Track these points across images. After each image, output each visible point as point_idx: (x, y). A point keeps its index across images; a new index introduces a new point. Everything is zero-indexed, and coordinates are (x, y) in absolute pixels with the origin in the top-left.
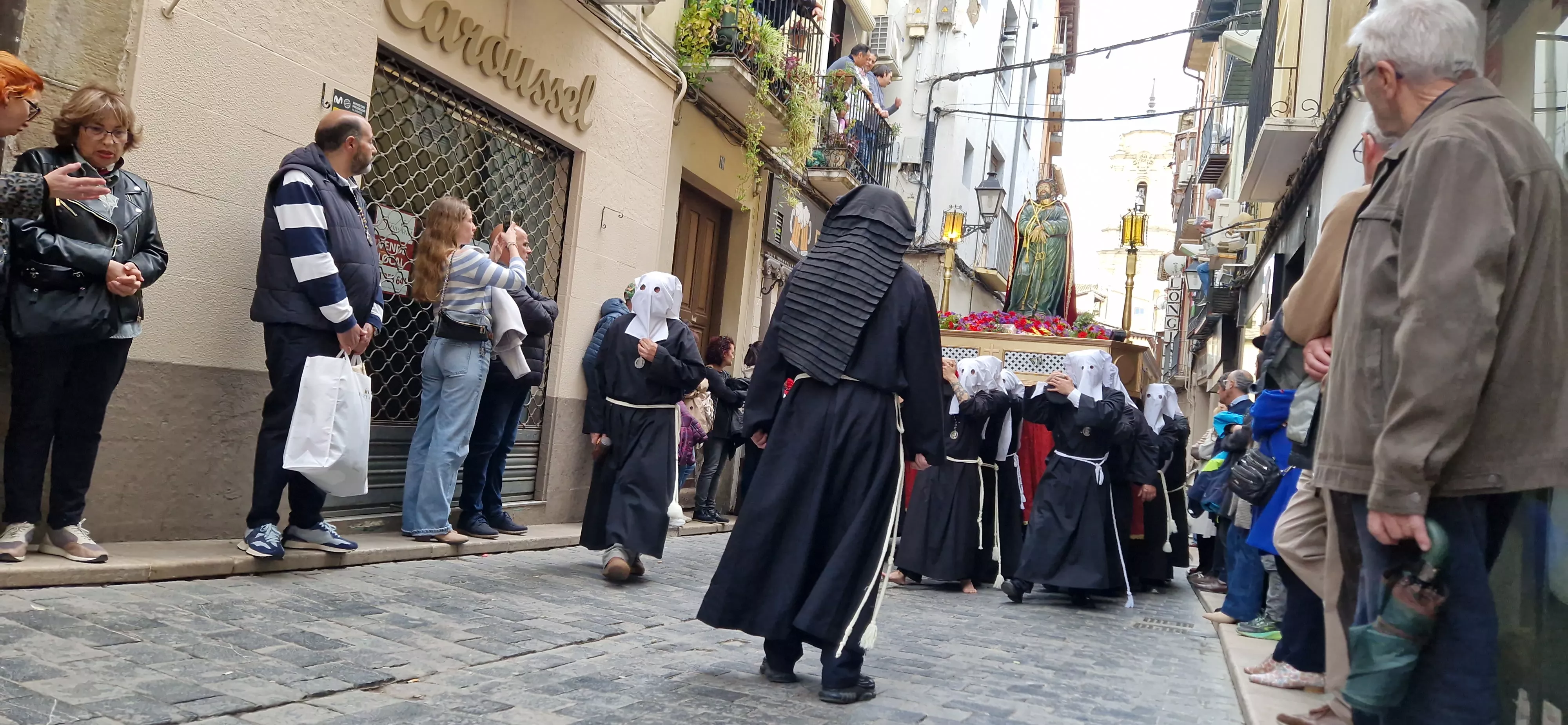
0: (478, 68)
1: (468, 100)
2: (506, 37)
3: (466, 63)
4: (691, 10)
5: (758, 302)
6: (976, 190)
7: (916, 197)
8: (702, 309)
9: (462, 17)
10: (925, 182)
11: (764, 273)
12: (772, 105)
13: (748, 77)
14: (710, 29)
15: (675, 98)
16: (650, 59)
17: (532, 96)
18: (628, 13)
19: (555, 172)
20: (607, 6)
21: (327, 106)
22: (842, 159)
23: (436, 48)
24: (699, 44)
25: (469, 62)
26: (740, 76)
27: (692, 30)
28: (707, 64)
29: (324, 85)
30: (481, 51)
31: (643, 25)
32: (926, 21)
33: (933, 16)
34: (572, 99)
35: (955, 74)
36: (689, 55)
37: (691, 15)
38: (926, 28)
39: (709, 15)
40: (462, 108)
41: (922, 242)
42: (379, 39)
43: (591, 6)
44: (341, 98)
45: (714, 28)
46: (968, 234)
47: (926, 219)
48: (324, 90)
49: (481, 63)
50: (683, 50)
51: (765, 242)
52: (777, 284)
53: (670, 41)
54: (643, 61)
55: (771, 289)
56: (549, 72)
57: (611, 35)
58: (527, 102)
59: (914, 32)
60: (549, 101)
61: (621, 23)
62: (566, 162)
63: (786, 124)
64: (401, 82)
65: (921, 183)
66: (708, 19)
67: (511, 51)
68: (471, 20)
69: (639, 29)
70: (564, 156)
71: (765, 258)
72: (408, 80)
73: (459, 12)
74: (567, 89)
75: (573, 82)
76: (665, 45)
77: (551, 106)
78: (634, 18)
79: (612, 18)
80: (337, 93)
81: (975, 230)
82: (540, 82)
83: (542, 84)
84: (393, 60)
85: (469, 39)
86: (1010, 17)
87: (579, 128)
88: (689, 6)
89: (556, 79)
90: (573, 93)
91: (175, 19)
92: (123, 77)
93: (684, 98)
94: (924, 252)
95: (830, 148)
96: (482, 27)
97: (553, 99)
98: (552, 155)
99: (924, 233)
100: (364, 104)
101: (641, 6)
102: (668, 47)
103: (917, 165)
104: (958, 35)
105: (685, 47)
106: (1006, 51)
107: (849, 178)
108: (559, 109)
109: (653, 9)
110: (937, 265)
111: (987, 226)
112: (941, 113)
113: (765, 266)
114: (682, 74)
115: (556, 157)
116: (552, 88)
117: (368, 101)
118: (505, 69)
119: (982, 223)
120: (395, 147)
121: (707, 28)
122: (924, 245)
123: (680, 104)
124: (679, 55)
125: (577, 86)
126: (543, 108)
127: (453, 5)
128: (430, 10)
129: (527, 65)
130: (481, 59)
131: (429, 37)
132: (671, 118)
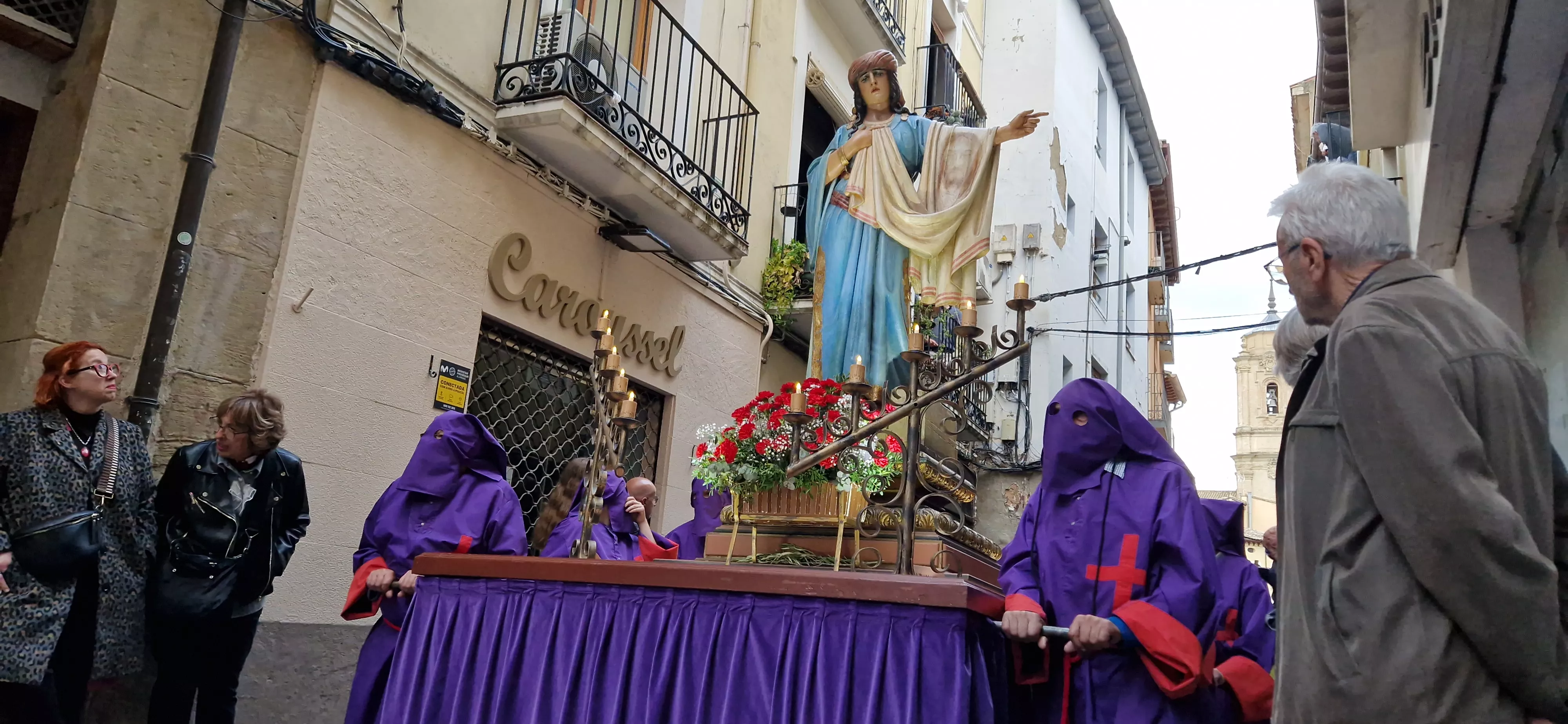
0: (572, 327)
1: (564, 358)
2: (600, 300)
3: (562, 325)
4: (774, 259)
7: (1015, 415)
9: (559, 285)
10: (1023, 399)
14: (794, 274)
15: (762, 339)
16: (737, 306)
18: (716, 267)
19: (646, 417)
20: (695, 263)
21: (434, 375)
23: (535, 315)
24: (783, 288)
25: (565, 324)
27: (776, 276)
28: (792, 306)
29: (432, 357)
30: (576, 314)
31: (730, 277)
32: (1012, 248)
33: (1019, 242)
34: (662, 348)
35: (1045, 295)
36: (775, 299)
37: (776, 263)
38: (1013, 254)
39: (792, 262)
40: (559, 365)
41: (1025, 459)
42: (483, 313)
43: (679, 265)
44: (447, 367)
45: (797, 274)
47: (1027, 436)
48: (432, 361)
49: (576, 325)
50: (769, 295)
53: (756, 288)
54: (730, 308)
56: (639, 326)
57: (699, 288)
59: (1001, 258)
60: (640, 352)
61: (708, 277)
62: (657, 407)
64: (504, 347)
65: (1019, 401)
66: (791, 266)
68: (567, 288)
69: (726, 281)
70: (655, 401)
72: (510, 344)
73: (556, 282)
74: (657, 340)
75: (663, 333)
76: (751, 292)
77: (642, 357)
78: (721, 271)
79: (699, 273)
80: (444, 363)
83: (633, 338)
84: (496, 329)
85: (566, 304)
86: (1099, 237)
87: (669, 374)
88: (775, 256)
89: (647, 332)
90: (663, 342)
91: (304, 312)
92: (256, 366)
93: (772, 337)
94: (1029, 470)
96: (578, 293)
97: (644, 350)
98: (644, 400)
99: (1026, 451)
100: (468, 372)
101: (727, 261)
102: (754, 294)
103: (1015, 384)
104: (1045, 259)
105: (771, 292)
106: (1098, 270)
108: (650, 358)
109: (738, 262)
112: (1035, 333)
114: (768, 317)
115: (648, 401)
116: (643, 341)
117: (471, 367)
120: (495, 406)
121: (790, 273)
122: (1027, 462)
123: (767, 344)
124: (765, 300)
125: (668, 336)
126: (635, 358)
127: (551, 277)
128: (530, 283)
129: (619, 321)
130: (577, 320)
131: (529, 306)
132: (760, 358)
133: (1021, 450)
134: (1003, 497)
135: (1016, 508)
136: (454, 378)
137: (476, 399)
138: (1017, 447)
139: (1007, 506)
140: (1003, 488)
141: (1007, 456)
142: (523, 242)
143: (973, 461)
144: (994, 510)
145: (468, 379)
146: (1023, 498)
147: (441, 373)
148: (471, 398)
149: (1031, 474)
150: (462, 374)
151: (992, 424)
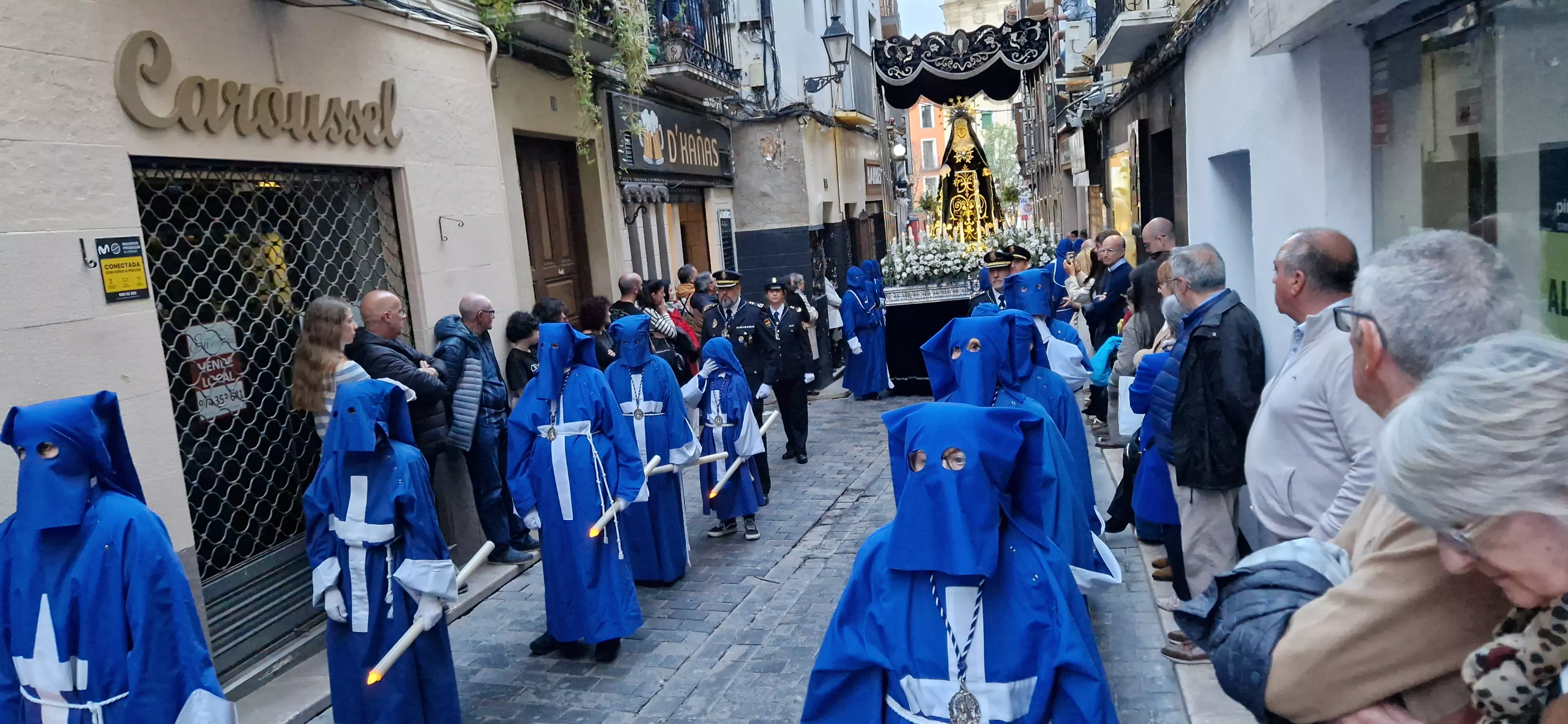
0: (257, 134)
2: (279, 82)
3: (240, 134)
5: (624, 233)
6: (823, 38)
7: (762, 58)
8: (566, 258)
9: (221, 84)
10: (768, 39)
11: (624, 202)
12: (595, 34)
13: (563, 16)
15: (487, 58)
16: (448, 30)
17: (328, 137)
19: (375, 201)
21: (93, 264)
22: (678, 48)
23: (202, 135)
25: (244, 132)
26: (554, 18)
28: (513, 14)
29: (81, 241)
30: (255, 113)
34: (374, 116)
36: (491, 5)
41: (777, 105)
42: (130, 156)
44: (107, 246)
46: (822, 87)
47: (776, 79)
48: (83, 247)
49: (259, 129)
51: (617, 169)
52: (640, 210)
54: (442, 35)
55: (635, 218)
56: (339, 99)
57: (399, 22)
58: (323, 144)
60: (348, 133)
61: (406, 3)
62: (385, 185)
63: (614, 45)
65: (764, 42)
67: (290, 96)
68: (234, 84)
70: (380, 178)
71: (621, 187)
72: (177, 176)
73: (215, 81)
74: (364, 109)
75: (369, 96)
77: (352, 137)
80: (100, 242)
81: (829, 82)
82: (332, 115)
83: (335, 117)
84: (154, 165)
85: (238, 107)
87: (390, 144)
89: (350, 104)
90: (373, 109)
93: (498, 52)
95: (663, 39)
96: (249, 85)
97: (352, 127)
98: (366, 180)
99: (777, 95)
100: (136, 239)
103: (757, 22)
107: (691, 70)
108: (362, 135)
110: (796, 128)
111: (840, 75)
113: (623, 195)
114: (488, 30)
115: (372, 182)
116: (348, 115)
117: (139, 233)
118: (288, 120)
119: (834, 73)
122: (779, 108)
123: (495, 63)
124: (480, 9)
125: (375, 99)
126: (343, 142)
127: (207, 77)
128: (181, 96)
129: (312, 103)
130: (258, 122)
131: (190, 128)
132: (488, 83)
133: (772, 95)
134: (760, 147)
135: (774, 158)
136: (122, 255)
137: (158, 264)
138: (767, 93)
139: (764, 157)
140: (759, 139)
141: (759, 103)
142: (153, 41)
143: (724, 114)
144: (751, 163)
145: (140, 251)
146: (779, 146)
147: (101, 257)
148: (151, 265)
149: (785, 120)
150: (128, 246)
151: (739, 70)
